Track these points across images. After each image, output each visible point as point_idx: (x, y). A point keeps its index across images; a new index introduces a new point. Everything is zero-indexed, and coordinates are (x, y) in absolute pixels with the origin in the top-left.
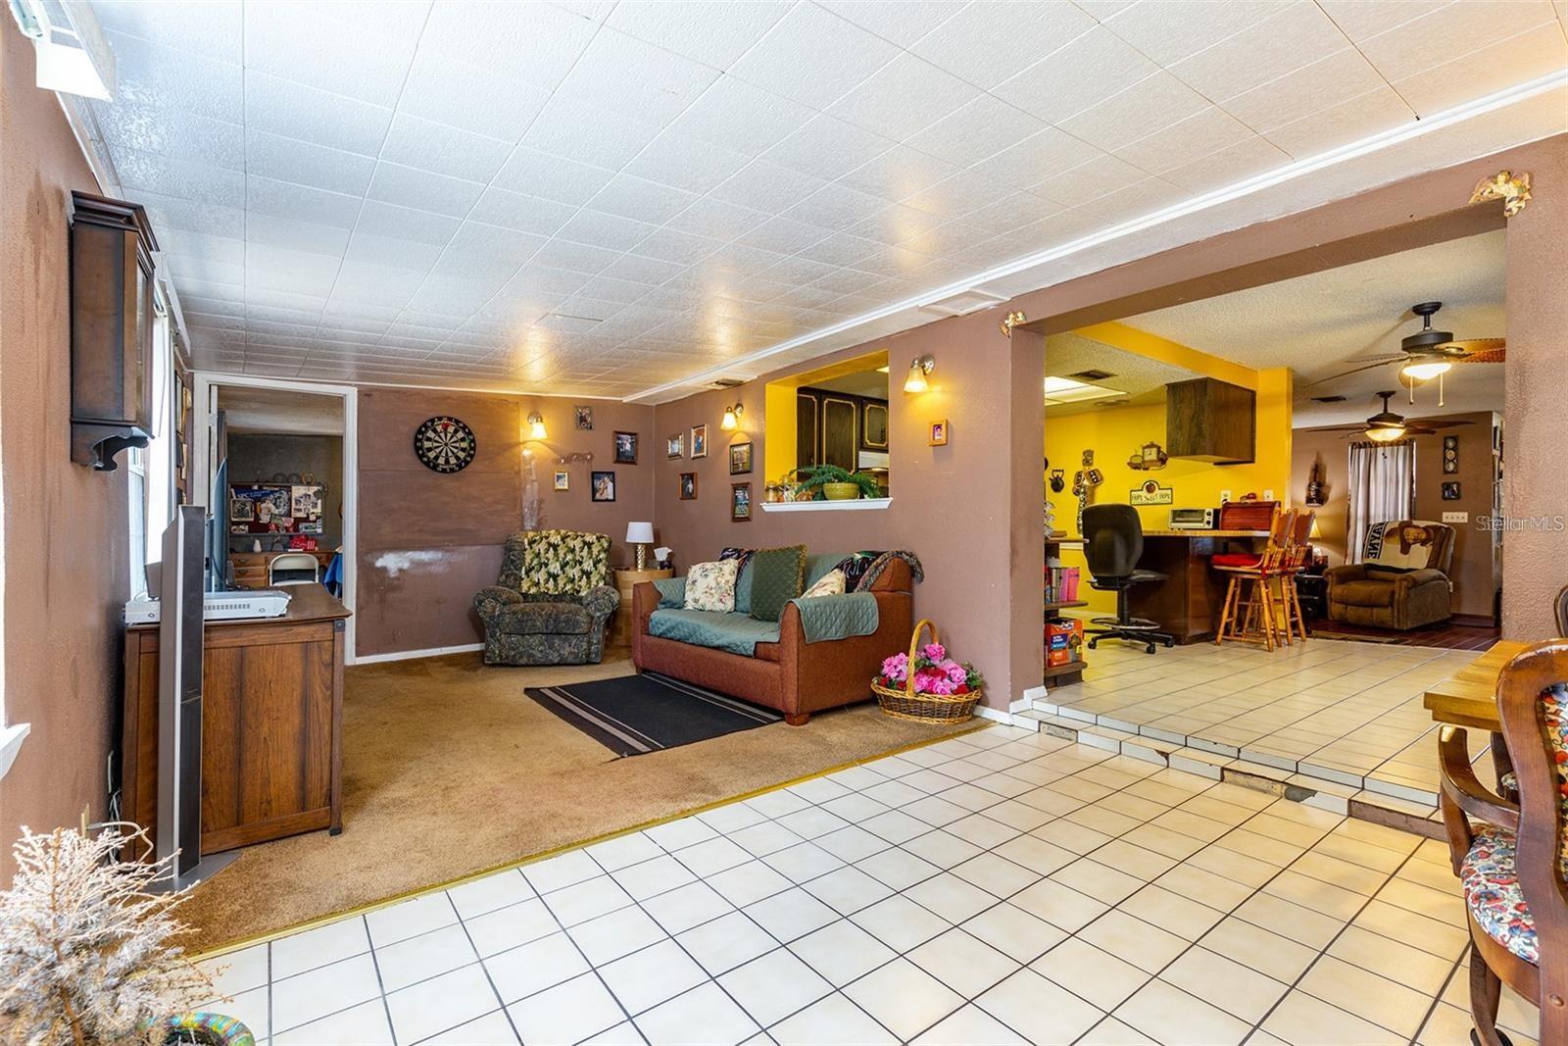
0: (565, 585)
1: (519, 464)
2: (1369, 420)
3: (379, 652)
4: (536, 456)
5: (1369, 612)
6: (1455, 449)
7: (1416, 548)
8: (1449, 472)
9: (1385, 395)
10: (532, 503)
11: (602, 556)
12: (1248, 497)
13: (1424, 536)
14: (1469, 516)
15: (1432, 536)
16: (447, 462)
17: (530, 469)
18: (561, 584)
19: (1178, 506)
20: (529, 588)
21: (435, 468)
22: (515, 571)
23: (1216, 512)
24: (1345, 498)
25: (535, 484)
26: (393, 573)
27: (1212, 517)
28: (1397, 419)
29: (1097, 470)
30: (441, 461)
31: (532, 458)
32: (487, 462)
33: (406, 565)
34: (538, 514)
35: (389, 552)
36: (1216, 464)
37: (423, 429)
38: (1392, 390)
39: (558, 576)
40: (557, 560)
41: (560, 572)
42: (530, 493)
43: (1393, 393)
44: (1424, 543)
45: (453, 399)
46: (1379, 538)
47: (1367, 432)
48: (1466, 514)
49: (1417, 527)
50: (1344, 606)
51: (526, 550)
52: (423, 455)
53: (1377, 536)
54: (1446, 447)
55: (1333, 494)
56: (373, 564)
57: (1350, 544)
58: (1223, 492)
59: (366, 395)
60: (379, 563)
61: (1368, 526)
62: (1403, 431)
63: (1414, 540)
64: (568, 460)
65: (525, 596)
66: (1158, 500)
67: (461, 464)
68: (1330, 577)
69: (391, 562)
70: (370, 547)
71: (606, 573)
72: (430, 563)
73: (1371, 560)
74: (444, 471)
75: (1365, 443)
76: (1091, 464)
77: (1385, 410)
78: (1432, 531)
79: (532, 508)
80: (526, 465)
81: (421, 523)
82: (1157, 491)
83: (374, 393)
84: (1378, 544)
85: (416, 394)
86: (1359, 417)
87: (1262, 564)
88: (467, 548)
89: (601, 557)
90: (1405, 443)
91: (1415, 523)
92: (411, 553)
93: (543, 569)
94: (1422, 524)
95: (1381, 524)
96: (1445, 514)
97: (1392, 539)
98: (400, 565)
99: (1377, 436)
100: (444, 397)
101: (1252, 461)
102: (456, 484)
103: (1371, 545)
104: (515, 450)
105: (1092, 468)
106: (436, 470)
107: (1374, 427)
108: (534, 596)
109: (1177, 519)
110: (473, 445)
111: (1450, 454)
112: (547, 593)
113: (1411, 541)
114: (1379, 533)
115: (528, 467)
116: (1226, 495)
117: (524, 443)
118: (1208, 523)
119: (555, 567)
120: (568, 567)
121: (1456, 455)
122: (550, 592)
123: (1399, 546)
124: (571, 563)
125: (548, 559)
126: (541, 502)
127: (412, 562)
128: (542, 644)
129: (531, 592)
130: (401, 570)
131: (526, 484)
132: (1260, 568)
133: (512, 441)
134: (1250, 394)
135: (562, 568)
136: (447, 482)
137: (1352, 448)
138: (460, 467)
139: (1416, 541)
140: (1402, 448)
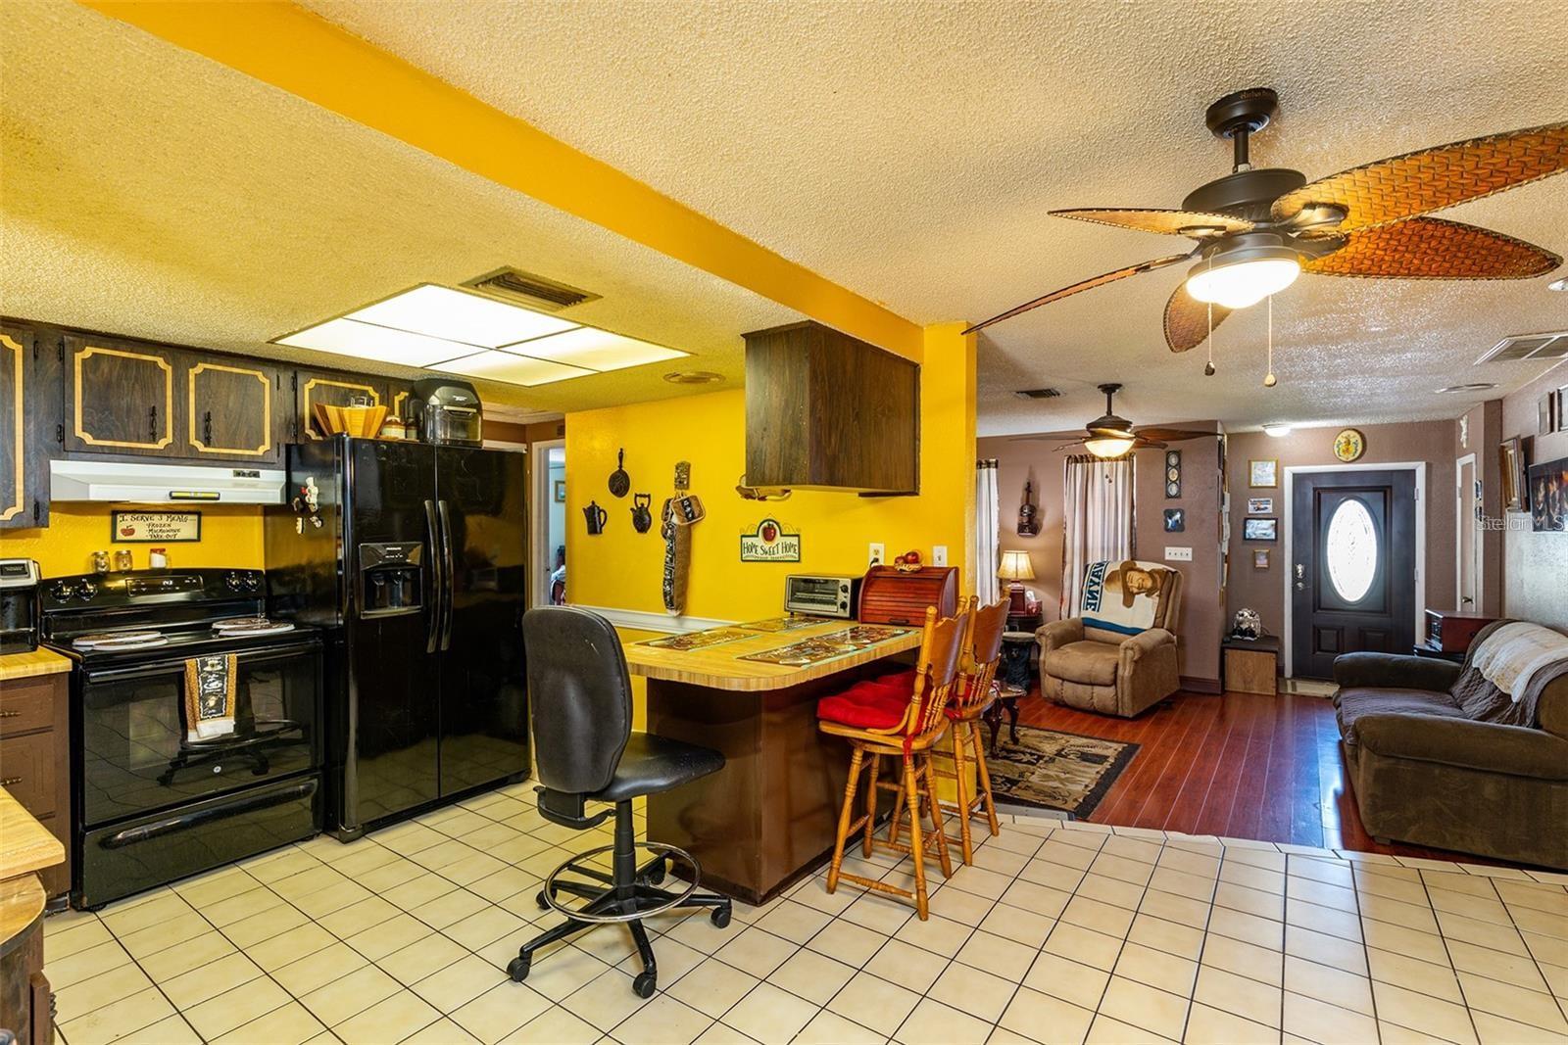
2: (1090, 426)
5: (1089, 693)
6: (1178, 466)
7: (1140, 598)
8: (1172, 497)
9: (1109, 389)
12: (905, 560)
13: (1149, 584)
14: (1193, 552)
15: (1159, 585)
19: (806, 569)
23: (856, 583)
24: (1061, 525)
27: (849, 595)
28: (1123, 425)
29: (695, 498)
36: (862, 495)
38: (1119, 382)
43: (1119, 386)
44: (1149, 593)
46: (1098, 584)
47: (1086, 444)
48: (1189, 550)
49: (1142, 571)
50: (1060, 681)
53: (1097, 580)
54: (1168, 465)
55: (1047, 521)
57: (1067, 584)
58: (873, 546)
61: (1086, 567)
62: (1130, 444)
63: (1138, 588)
66: (780, 555)
68: (1044, 638)
73: (1089, 614)
75: (1082, 457)
76: (687, 487)
77: (1109, 412)
78: (1157, 576)
82: (778, 539)
84: (1097, 592)
86: (1077, 423)
87: (906, 727)
90: (1127, 458)
91: (1139, 564)
94: (1147, 566)
95: (1101, 565)
96: (1168, 550)
97: (1113, 586)
99: (1097, 448)
101: (914, 492)
103: (1090, 592)
105: (689, 493)
107: (1095, 436)
109: (800, 595)
111: (1174, 475)
113: (1135, 590)
114: (1099, 577)
116: (877, 552)
118: (844, 605)
121: (1179, 475)
123: (1122, 596)
132: (903, 733)
134: (910, 369)
137: (1068, 463)
139: (1141, 590)
140: (1121, 463)
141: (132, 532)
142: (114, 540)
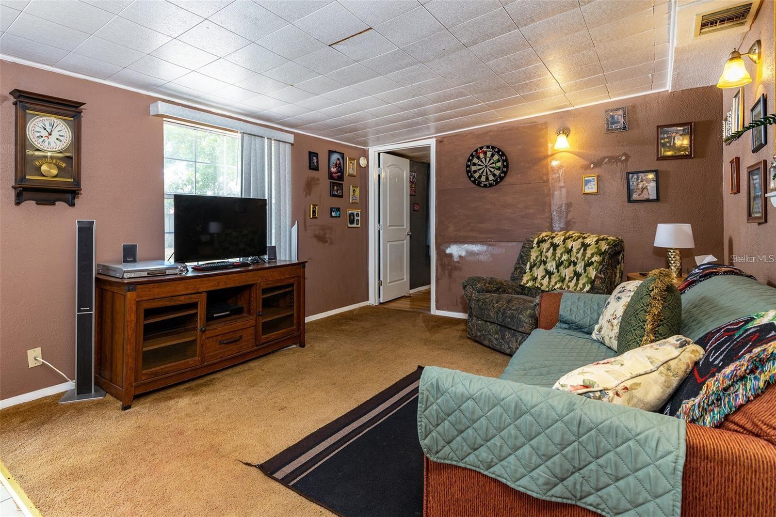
0: (556, 283)
1: (547, 174)
3: (448, 310)
4: (565, 165)
10: (561, 206)
11: (596, 258)
16: (487, 179)
17: (559, 177)
18: (553, 281)
20: (527, 281)
21: (479, 184)
22: (522, 265)
25: (564, 190)
26: (456, 259)
30: (483, 179)
31: (560, 167)
32: (519, 176)
33: (463, 254)
34: (567, 217)
35: (454, 244)
37: (471, 158)
39: (553, 274)
40: (554, 259)
41: (555, 271)
42: (559, 198)
45: (494, 132)
51: (533, 248)
52: (472, 176)
56: (445, 251)
59: (440, 142)
60: (448, 251)
64: (598, 164)
65: (523, 287)
67: (497, 179)
69: (455, 251)
70: (444, 240)
71: (596, 277)
72: (478, 254)
74: (485, 186)
79: (560, 212)
80: (555, 173)
81: (472, 224)
83: (444, 139)
85: (470, 134)
88: (503, 244)
89: (593, 260)
92: (466, 245)
93: (542, 267)
98: (460, 253)
100: (486, 133)
102: (496, 195)
104: (544, 163)
106: (480, 186)
108: (529, 289)
110: (505, 164)
112: (540, 288)
115: (557, 175)
117: (553, 155)
119: (551, 266)
120: (562, 267)
122: (542, 288)
124: (565, 262)
125: (547, 257)
126: (569, 205)
127: (467, 252)
128: (497, 333)
129: (528, 285)
130: (460, 257)
131: (554, 190)
133: (541, 155)
135: (557, 267)
136: (489, 194)
138: (497, 183)
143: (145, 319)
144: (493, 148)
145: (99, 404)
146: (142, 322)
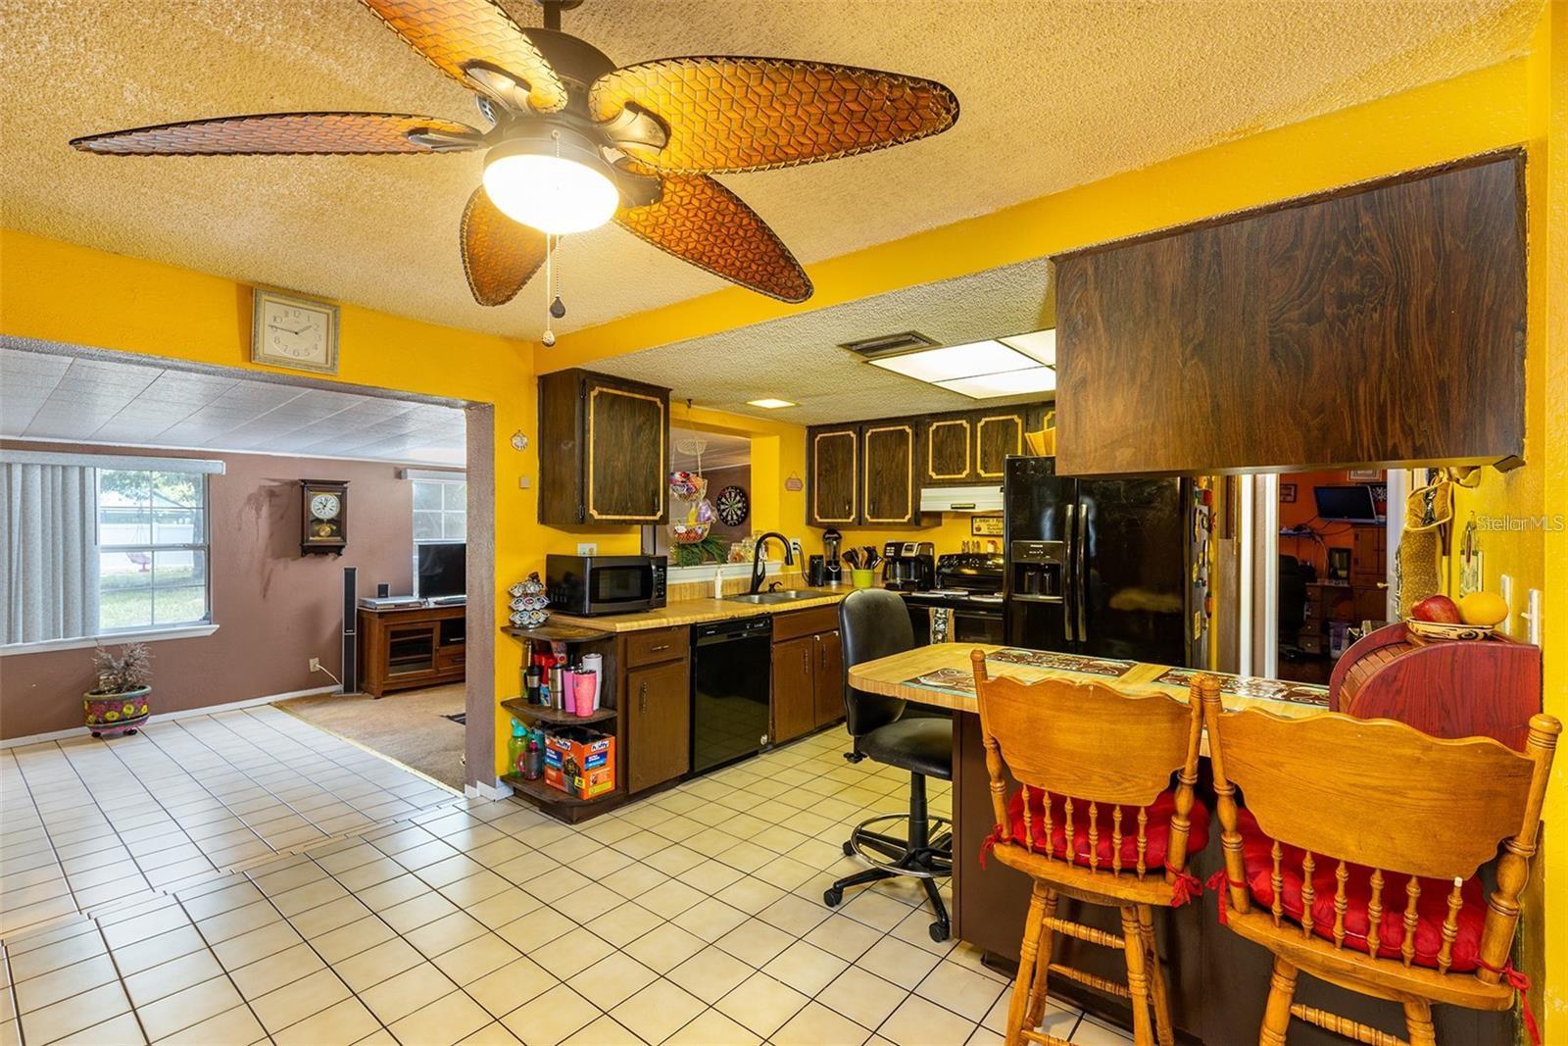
16: (732, 518)
21: (727, 523)
30: (729, 518)
37: (720, 497)
52: (721, 515)
67: (739, 519)
74: (731, 525)
136: (735, 532)
138: (740, 522)
141: (979, 529)
142: (973, 535)
143: (392, 638)
144: (736, 489)
145: (358, 697)
146: (390, 641)
